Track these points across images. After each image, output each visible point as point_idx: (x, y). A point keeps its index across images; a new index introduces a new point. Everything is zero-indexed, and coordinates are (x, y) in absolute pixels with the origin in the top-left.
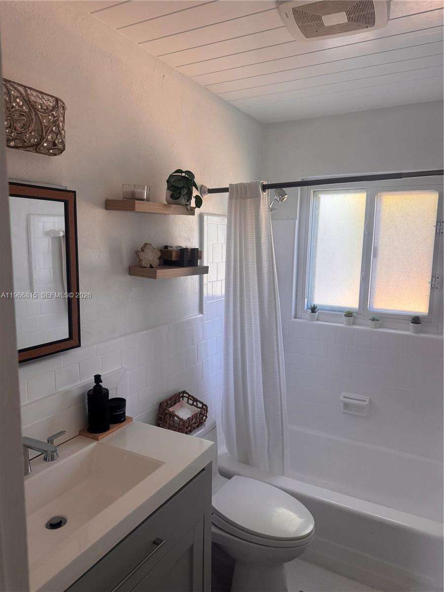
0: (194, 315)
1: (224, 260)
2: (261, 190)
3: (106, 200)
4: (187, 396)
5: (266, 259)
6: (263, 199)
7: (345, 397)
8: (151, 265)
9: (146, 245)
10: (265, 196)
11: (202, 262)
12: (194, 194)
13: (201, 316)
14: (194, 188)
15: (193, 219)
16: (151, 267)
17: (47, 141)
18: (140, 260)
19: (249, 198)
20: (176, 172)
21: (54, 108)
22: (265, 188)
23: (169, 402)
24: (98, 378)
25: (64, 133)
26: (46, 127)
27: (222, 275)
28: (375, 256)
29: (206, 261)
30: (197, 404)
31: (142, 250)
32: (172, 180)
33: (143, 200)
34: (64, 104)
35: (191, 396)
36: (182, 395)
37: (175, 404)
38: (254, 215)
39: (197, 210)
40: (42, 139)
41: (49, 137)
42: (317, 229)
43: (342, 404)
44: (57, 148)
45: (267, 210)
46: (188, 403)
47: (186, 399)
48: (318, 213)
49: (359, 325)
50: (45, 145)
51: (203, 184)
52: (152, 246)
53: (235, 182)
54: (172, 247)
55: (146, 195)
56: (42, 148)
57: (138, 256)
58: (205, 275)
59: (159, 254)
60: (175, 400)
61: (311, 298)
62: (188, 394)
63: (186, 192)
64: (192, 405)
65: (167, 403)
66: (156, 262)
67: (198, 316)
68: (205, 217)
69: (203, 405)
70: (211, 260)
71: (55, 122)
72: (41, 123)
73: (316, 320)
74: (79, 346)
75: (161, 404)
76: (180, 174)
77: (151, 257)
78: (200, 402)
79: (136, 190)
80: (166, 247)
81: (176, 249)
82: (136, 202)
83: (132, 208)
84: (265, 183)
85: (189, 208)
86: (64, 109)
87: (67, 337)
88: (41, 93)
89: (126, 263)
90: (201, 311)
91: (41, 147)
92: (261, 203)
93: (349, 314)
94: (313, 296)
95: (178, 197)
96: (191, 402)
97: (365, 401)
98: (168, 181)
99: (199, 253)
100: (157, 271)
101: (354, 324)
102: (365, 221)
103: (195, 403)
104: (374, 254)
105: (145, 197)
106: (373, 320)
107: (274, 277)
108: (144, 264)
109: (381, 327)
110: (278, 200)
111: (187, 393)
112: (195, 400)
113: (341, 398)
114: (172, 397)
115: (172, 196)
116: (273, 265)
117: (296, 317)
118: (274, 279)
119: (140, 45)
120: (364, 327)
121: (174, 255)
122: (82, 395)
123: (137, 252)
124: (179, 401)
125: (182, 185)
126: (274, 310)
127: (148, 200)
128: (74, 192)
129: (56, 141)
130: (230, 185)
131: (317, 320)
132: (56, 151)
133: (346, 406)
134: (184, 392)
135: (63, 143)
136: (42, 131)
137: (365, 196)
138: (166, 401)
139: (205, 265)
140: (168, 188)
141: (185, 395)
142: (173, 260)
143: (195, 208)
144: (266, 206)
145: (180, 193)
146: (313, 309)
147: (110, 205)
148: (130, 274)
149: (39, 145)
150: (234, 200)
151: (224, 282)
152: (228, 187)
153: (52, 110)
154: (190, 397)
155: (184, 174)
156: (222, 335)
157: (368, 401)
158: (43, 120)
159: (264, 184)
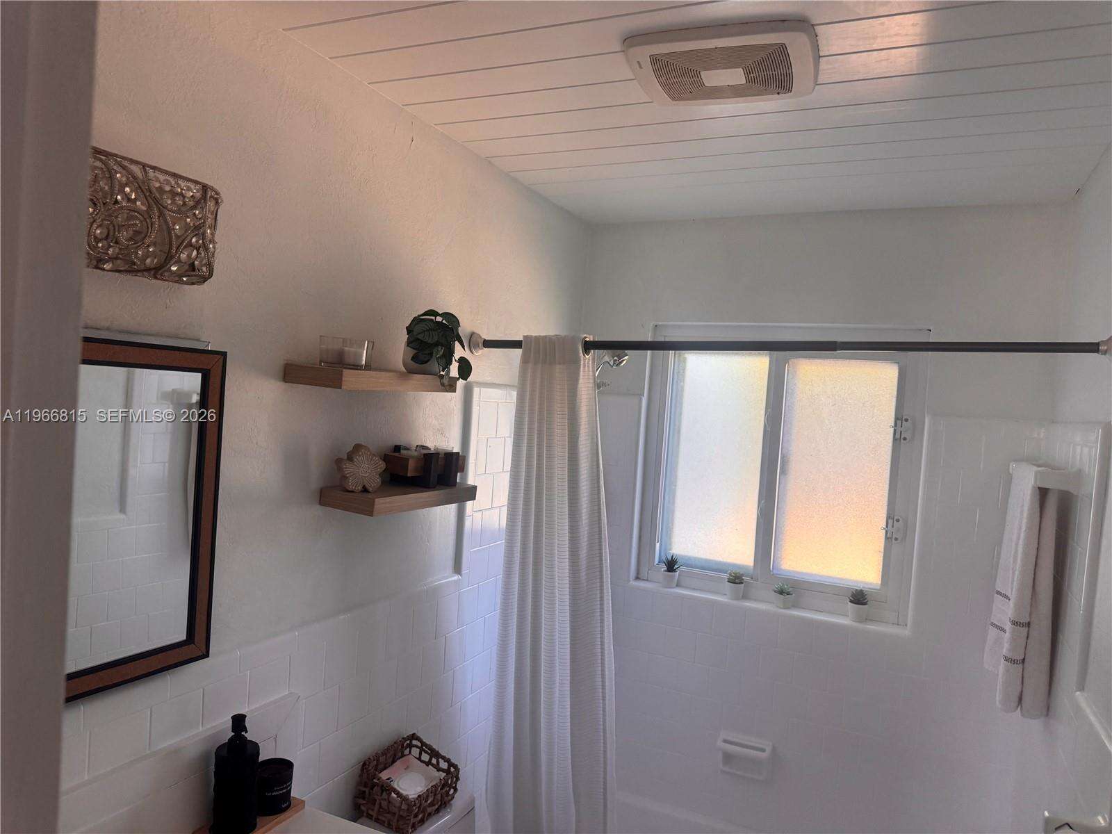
0: (444, 577)
1: (508, 467)
2: (581, 352)
3: (287, 364)
4: (419, 744)
5: (585, 476)
6: (584, 367)
7: (725, 741)
8: (364, 487)
9: (358, 447)
10: (588, 363)
11: (465, 478)
12: (457, 355)
13: (456, 577)
14: (457, 344)
15: (453, 400)
16: (365, 490)
17: (179, 262)
18: (344, 478)
19: (560, 364)
20: (427, 313)
21: (198, 203)
22: (588, 346)
23: (382, 759)
24: (239, 722)
25: (214, 247)
26: (178, 237)
27: (503, 498)
28: (784, 472)
29: (473, 475)
30: (438, 762)
31: (350, 458)
32: (417, 329)
33: (357, 367)
34: (217, 193)
35: (426, 745)
36: (408, 742)
37: (393, 762)
38: (566, 394)
39: (460, 383)
40: (169, 258)
41: (183, 256)
42: (681, 414)
43: (720, 756)
44: (198, 273)
45: (591, 385)
46: (419, 759)
47: (415, 751)
48: (682, 387)
49: (755, 600)
50: (174, 268)
51: (475, 331)
52: (369, 450)
53: (535, 332)
54: (407, 449)
55: (364, 358)
56: (166, 274)
57: (340, 469)
58: (469, 504)
59: (383, 465)
60: (395, 755)
61: (666, 545)
62: (421, 741)
63: (441, 353)
64: (428, 763)
65: (378, 761)
66: (374, 481)
67: (450, 579)
68: (476, 390)
69: (451, 764)
70: (481, 470)
71: (197, 228)
72: (169, 230)
73: (675, 585)
74: (206, 655)
75: (364, 764)
76: (434, 318)
77: (367, 471)
78: (444, 758)
79: (346, 349)
80: (397, 448)
81: (416, 454)
82: (346, 372)
83: (336, 383)
84: (590, 338)
85: (445, 381)
86: (217, 203)
87: (183, 637)
88: (175, 176)
89: (315, 482)
90: (457, 568)
91: (165, 271)
92: (581, 373)
93: (736, 579)
94: (670, 538)
95: (426, 359)
96: (425, 757)
97: (763, 750)
98: (409, 330)
99: (460, 462)
100: (376, 500)
101: (745, 597)
102: (766, 409)
103: (434, 761)
104: (781, 468)
105: (363, 362)
106: (781, 592)
107: (600, 509)
108: (351, 485)
109: (795, 606)
110: (612, 363)
111: (418, 739)
112: (434, 754)
113: (720, 744)
114: (388, 749)
115: (414, 358)
116: (599, 486)
117: (637, 578)
118: (599, 513)
119: (371, 86)
120: (763, 605)
121: (411, 465)
122: (204, 757)
123: (339, 461)
124: (403, 756)
125: (436, 338)
126: (598, 573)
127: (368, 367)
128: (224, 354)
129: (196, 263)
130: (524, 336)
131: (677, 586)
132: (194, 279)
133: (728, 758)
134: (414, 737)
135: (210, 266)
136: (171, 244)
137: (768, 361)
138: (377, 757)
139: (471, 481)
140: (409, 343)
141: (415, 742)
142: (409, 475)
143: (458, 379)
144: (589, 379)
145: (431, 354)
146: (671, 565)
147: (292, 373)
148: (321, 503)
149: (160, 269)
150: (530, 365)
151: (505, 510)
152: (521, 339)
153: (194, 207)
154: (424, 747)
155: (439, 319)
156: (497, 614)
157: (768, 750)
158: (174, 225)
159: (587, 339)
